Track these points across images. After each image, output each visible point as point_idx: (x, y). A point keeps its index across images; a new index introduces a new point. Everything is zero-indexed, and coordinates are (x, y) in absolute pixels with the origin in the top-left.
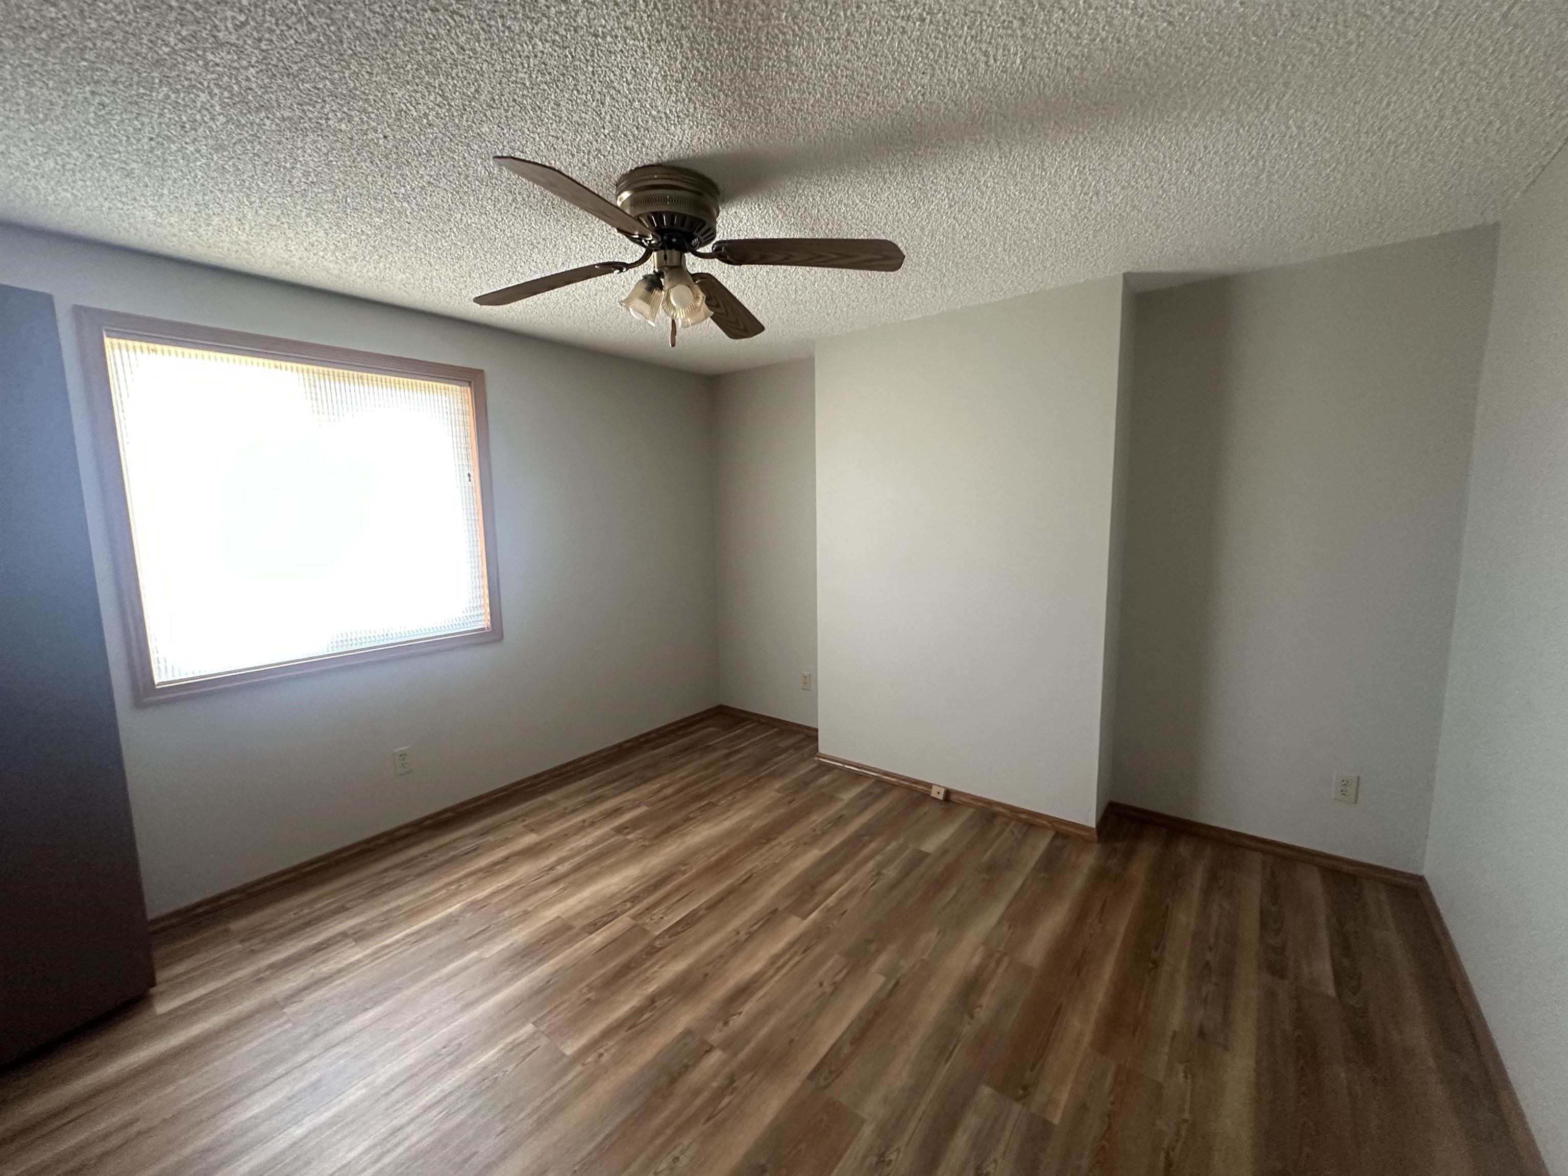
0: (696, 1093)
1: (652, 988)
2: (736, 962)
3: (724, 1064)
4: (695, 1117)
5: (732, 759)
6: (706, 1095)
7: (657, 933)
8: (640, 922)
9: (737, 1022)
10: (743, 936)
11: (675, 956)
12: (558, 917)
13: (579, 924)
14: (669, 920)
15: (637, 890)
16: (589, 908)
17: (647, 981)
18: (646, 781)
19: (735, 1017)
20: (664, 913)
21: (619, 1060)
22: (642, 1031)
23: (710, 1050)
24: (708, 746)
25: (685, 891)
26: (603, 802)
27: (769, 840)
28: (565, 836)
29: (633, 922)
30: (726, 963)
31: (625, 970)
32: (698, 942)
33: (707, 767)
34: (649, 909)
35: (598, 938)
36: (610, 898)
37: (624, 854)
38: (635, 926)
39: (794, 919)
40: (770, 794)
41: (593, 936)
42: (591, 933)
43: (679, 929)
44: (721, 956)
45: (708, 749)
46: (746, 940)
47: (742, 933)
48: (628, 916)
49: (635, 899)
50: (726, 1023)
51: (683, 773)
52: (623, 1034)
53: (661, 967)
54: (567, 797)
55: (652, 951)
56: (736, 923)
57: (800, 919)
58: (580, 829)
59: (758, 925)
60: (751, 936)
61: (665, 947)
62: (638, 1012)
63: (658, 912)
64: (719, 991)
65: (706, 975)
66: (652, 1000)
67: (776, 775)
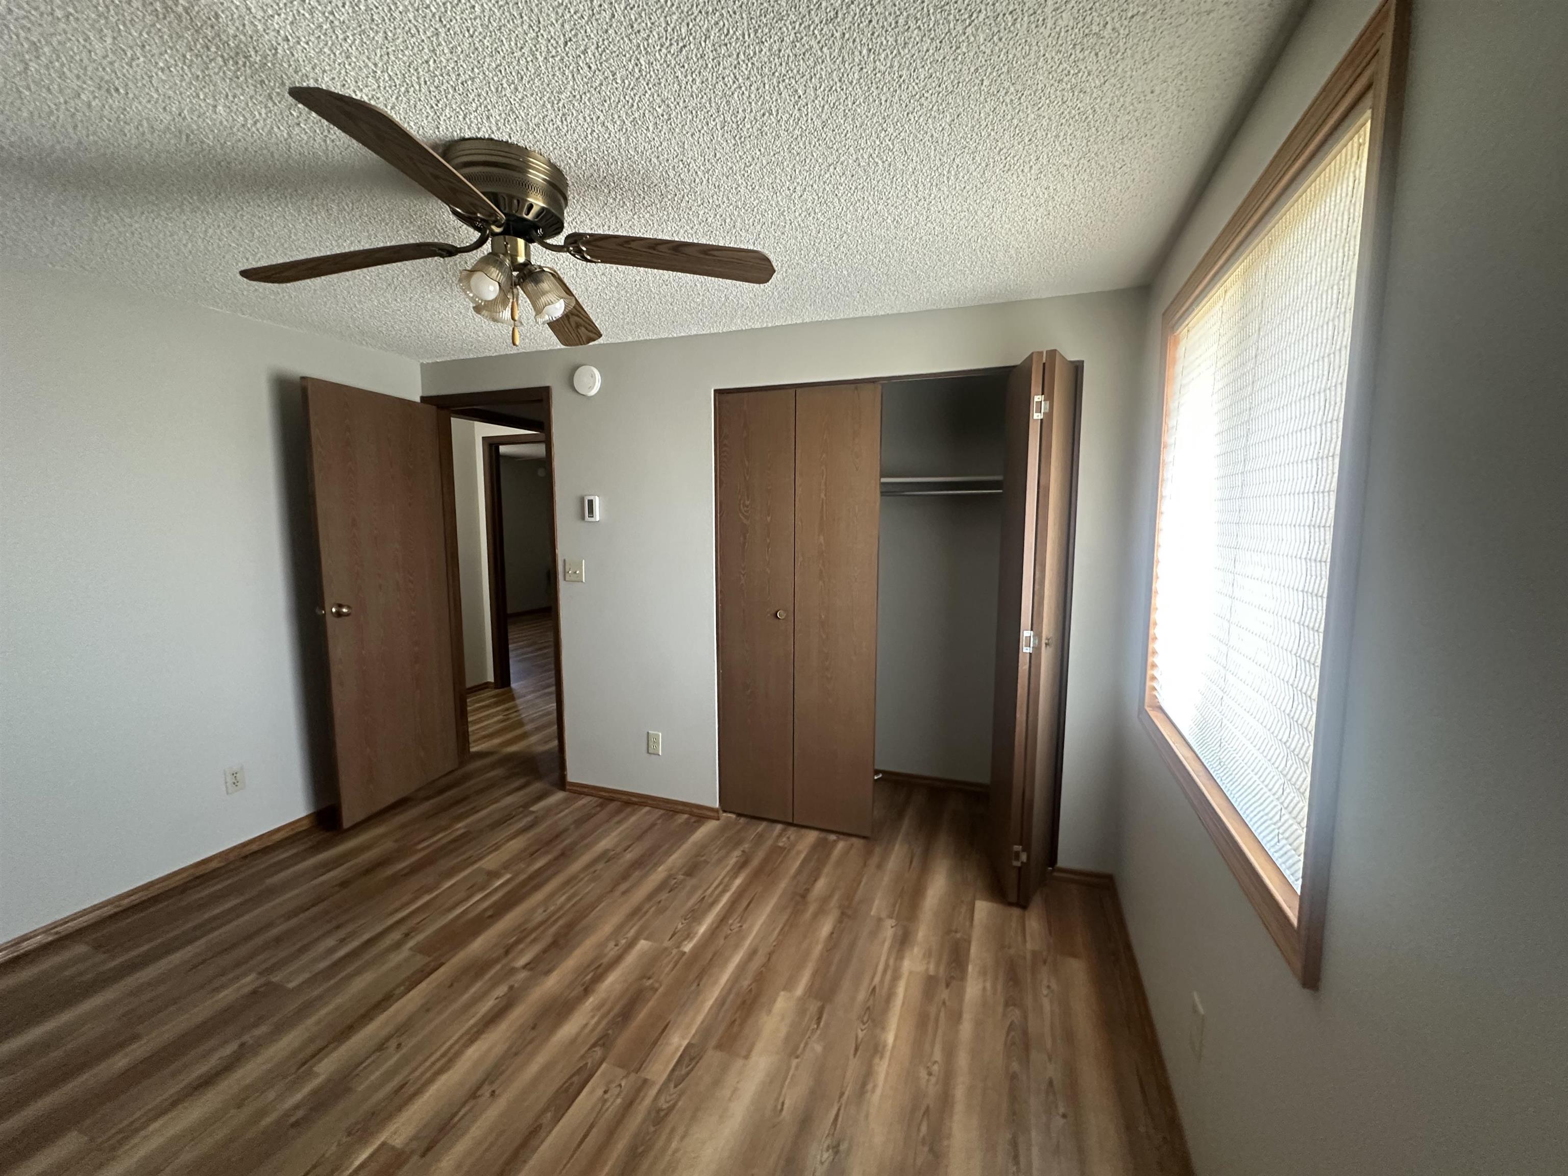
0: (534, 940)
1: (591, 1001)
2: (499, 1050)
3: (513, 960)
4: (535, 929)
6: (528, 940)
7: (604, 1066)
8: (633, 1077)
9: (502, 990)
10: (486, 1091)
11: (573, 1041)
12: (747, 1057)
13: (713, 1057)
14: (593, 1091)
15: (664, 1137)
16: (717, 1083)
17: (598, 1008)
19: (501, 995)
20: (605, 1101)
22: (589, 966)
23: (525, 967)
30: (510, 1048)
31: (626, 1014)
32: (547, 1068)
34: (629, 1105)
36: (697, 1109)
38: (638, 1070)
39: (398, 1142)
41: (685, 1043)
42: (689, 1046)
43: (575, 1079)
44: (516, 1054)
46: (479, 1088)
47: (488, 1094)
48: (654, 1083)
49: (659, 1117)
50: (511, 988)
52: (605, 960)
53: (586, 1025)
55: (604, 1041)
57: (390, 1142)
59: (461, 1114)
60: (474, 1094)
61: (589, 1049)
62: (598, 978)
64: (519, 1014)
65: (533, 1028)
66: (587, 991)
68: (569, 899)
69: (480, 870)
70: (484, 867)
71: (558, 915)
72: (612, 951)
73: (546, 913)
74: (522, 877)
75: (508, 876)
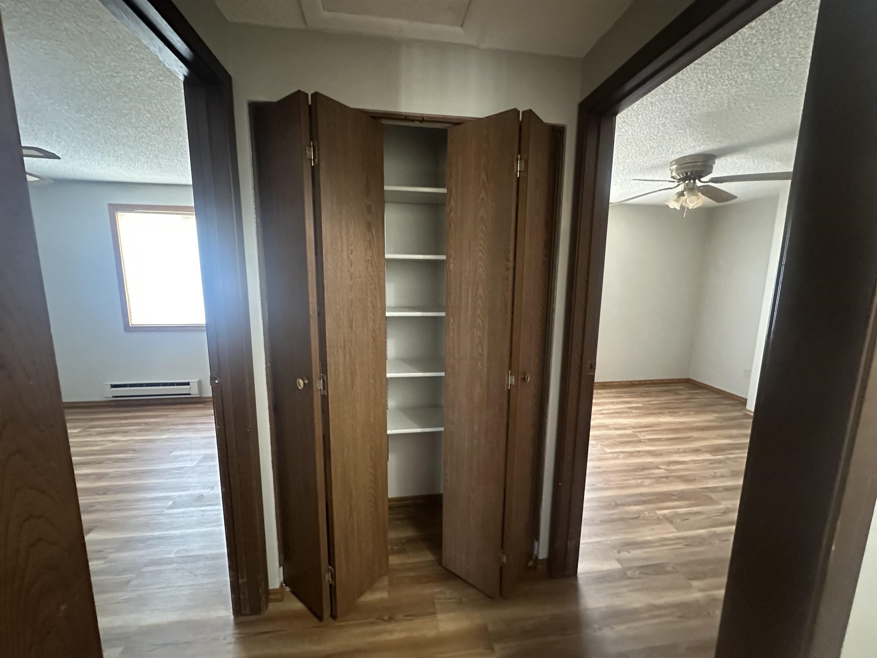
0: (653, 475)
2: (676, 455)
4: (652, 478)
5: (690, 400)
6: (656, 476)
7: (643, 438)
8: (636, 434)
11: (649, 446)
12: (603, 423)
14: (649, 437)
15: (636, 426)
18: (642, 396)
19: (673, 466)
20: (646, 434)
21: (624, 458)
23: (660, 469)
24: (678, 393)
25: (657, 432)
26: (621, 398)
27: (703, 430)
28: (606, 404)
29: (633, 433)
31: (629, 442)
33: (676, 399)
34: (640, 432)
35: (619, 432)
36: (624, 424)
37: (631, 415)
39: (708, 455)
40: (711, 417)
43: (652, 440)
45: (677, 394)
46: (682, 452)
47: (681, 450)
48: (631, 431)
49: (634, 427)
50: (668, 466)
51: (662, 399)
52: (626, 454)
53: (643, 446)
54: (607, 393)
55: (640, 442)
56: (679, 447)
57: (711, 455)
58: (612, 403)
59: (690, 450)
61: (645, 442)
63: (643, 434)
67: (715, 412)
68: (629, 480)
69: (679, 530)
70: (675, 530)
71: (637, 477)
72: (621, 456)
73: (643, 481)
74: (651, 506)
75: (659, 512)
